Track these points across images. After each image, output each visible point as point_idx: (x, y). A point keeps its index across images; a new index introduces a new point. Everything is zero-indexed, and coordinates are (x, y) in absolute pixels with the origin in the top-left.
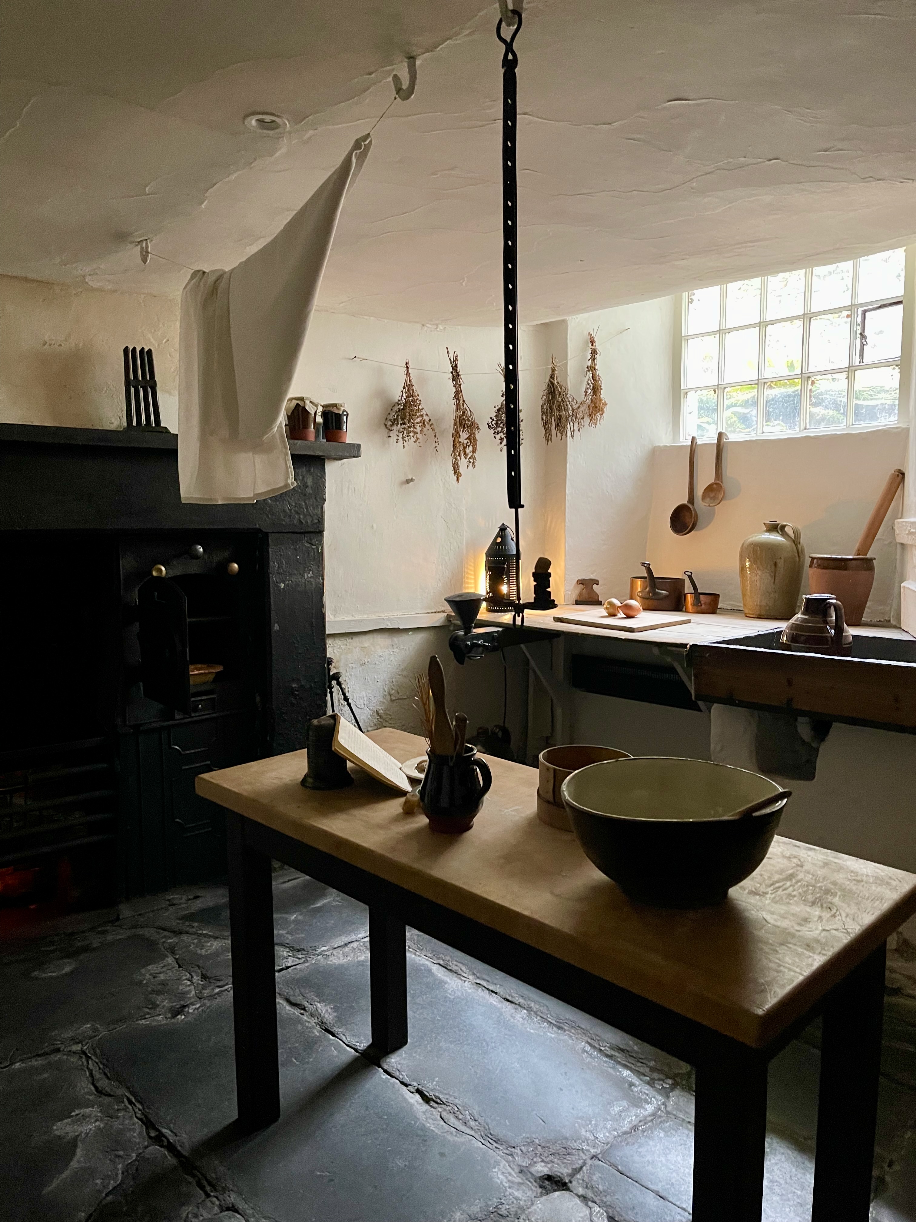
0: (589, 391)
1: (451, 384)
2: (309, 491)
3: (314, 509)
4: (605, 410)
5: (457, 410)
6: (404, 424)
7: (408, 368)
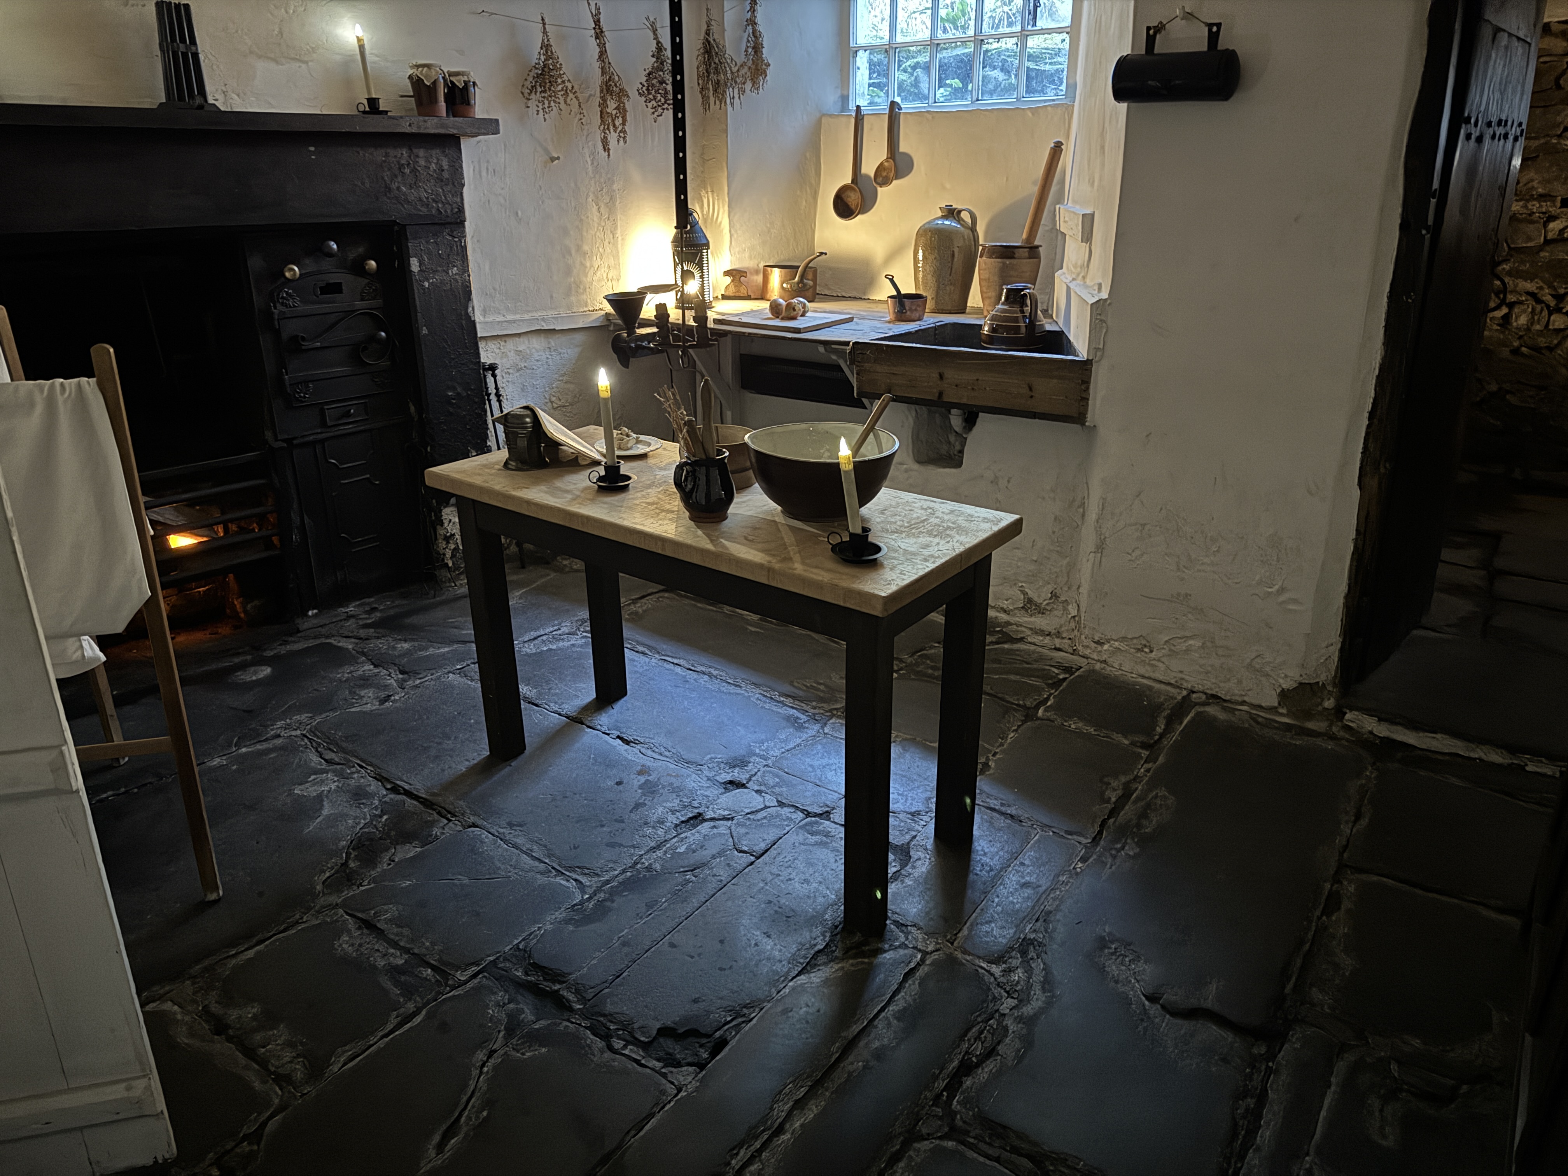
0: (750, 50)
1: (593, 42)
2: (446, 175)
3: (453, 196)
4: (768, 72)
5: (602, 75)
6: (544, 92)
7: (544, 24)
